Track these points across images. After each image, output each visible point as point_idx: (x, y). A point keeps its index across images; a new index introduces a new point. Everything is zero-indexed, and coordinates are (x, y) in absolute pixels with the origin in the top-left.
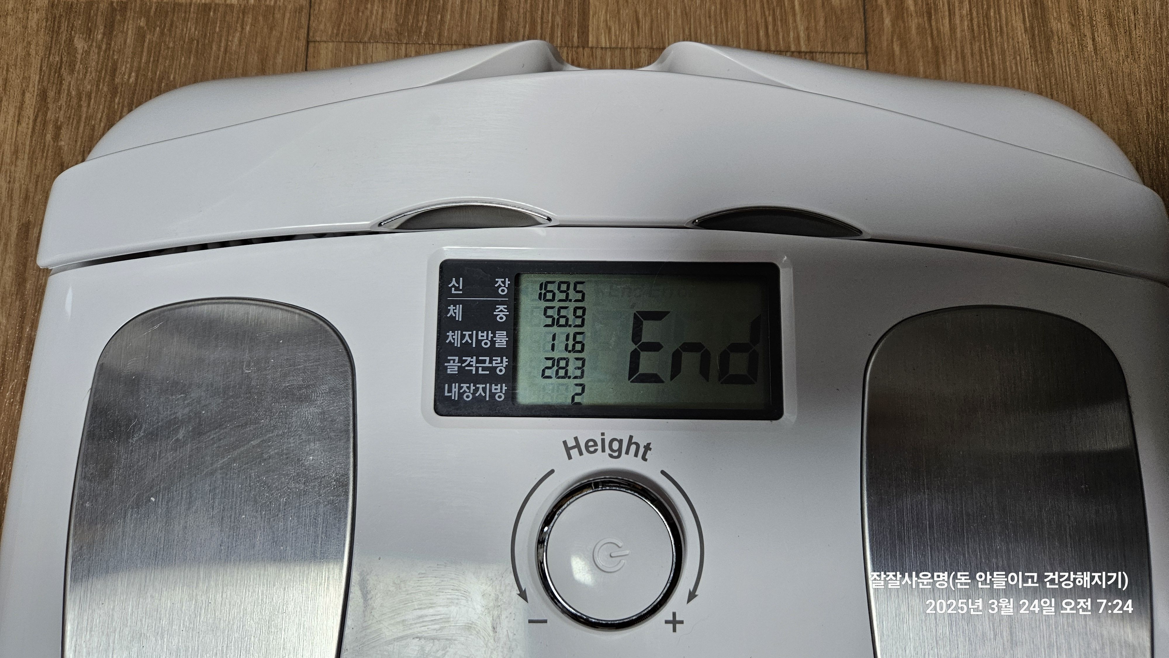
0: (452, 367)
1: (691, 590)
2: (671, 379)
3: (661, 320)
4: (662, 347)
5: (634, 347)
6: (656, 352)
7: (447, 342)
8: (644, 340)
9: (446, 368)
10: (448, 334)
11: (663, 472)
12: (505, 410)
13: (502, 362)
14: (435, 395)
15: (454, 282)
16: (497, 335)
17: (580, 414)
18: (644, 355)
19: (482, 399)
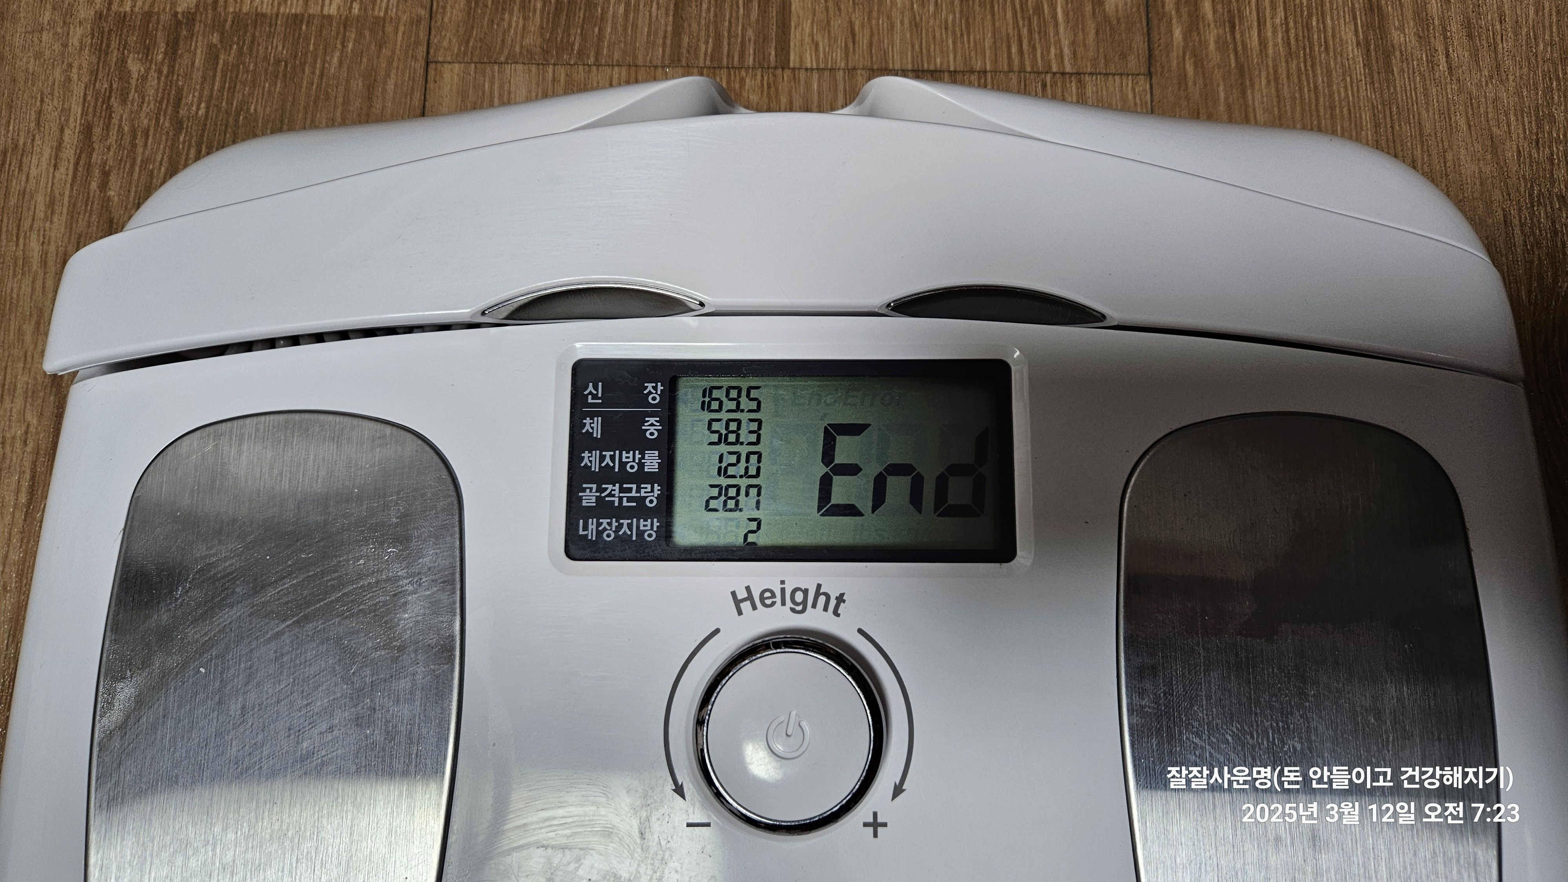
0: (589, 498)
1: (897, 784)
2: (873, 512)
3: (859, 435)
4: (861, 470)
5: (825, 469)
6: (852, 477)
7: (582, 465)
8: (837, 461)
9: (580, 499)
10: (583, 455)
11: (860, 631)
12: (656, 552)
13: (652, 491)
14: (566, 534)
15: (591, 387)
16: (646, 456)
17: (753, 557)
18: (836, 479)
19: (626, 539)
